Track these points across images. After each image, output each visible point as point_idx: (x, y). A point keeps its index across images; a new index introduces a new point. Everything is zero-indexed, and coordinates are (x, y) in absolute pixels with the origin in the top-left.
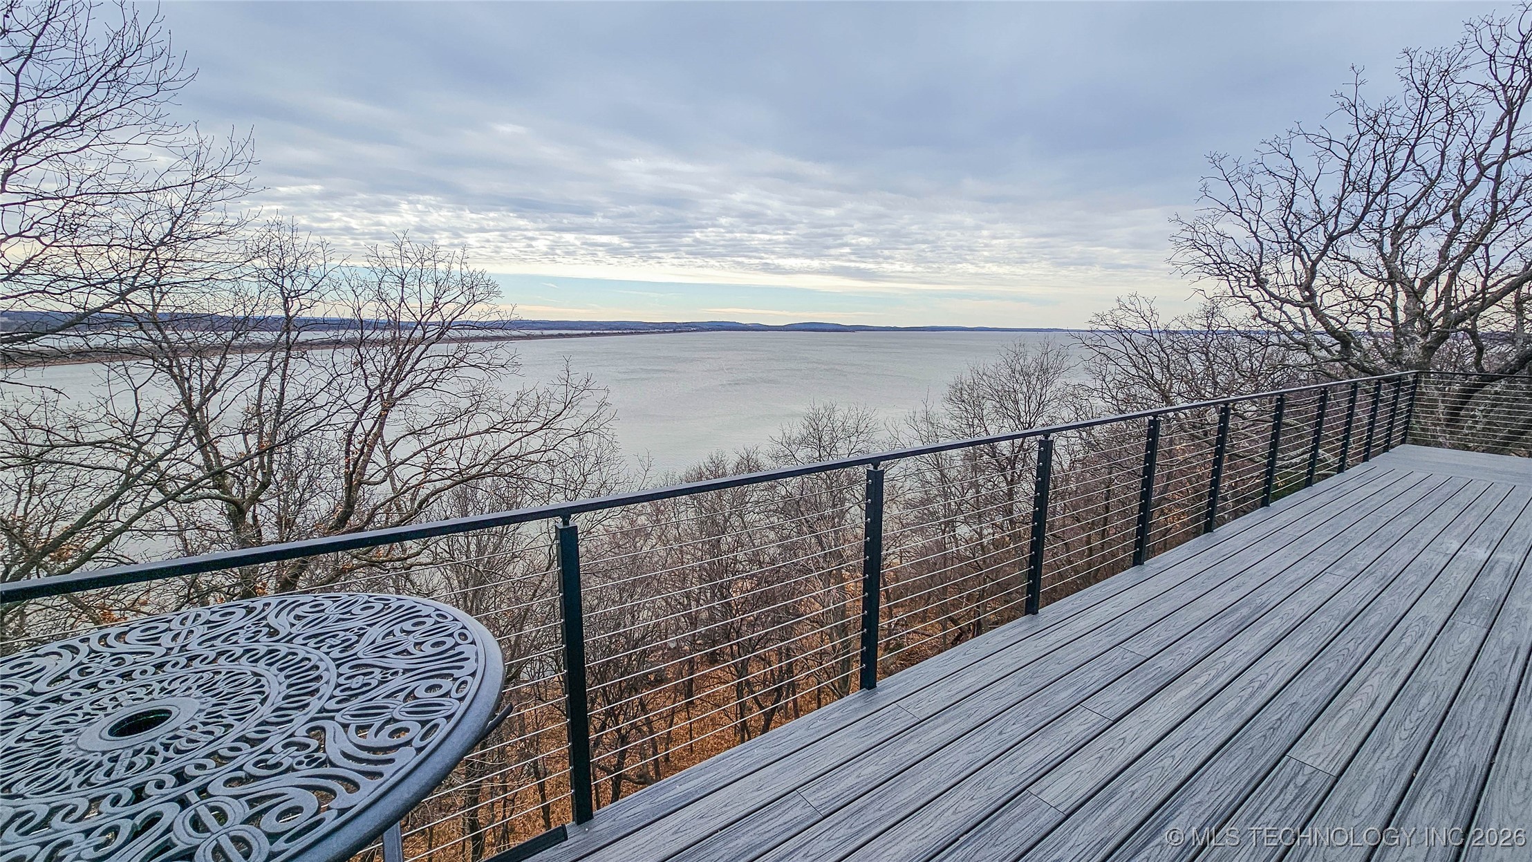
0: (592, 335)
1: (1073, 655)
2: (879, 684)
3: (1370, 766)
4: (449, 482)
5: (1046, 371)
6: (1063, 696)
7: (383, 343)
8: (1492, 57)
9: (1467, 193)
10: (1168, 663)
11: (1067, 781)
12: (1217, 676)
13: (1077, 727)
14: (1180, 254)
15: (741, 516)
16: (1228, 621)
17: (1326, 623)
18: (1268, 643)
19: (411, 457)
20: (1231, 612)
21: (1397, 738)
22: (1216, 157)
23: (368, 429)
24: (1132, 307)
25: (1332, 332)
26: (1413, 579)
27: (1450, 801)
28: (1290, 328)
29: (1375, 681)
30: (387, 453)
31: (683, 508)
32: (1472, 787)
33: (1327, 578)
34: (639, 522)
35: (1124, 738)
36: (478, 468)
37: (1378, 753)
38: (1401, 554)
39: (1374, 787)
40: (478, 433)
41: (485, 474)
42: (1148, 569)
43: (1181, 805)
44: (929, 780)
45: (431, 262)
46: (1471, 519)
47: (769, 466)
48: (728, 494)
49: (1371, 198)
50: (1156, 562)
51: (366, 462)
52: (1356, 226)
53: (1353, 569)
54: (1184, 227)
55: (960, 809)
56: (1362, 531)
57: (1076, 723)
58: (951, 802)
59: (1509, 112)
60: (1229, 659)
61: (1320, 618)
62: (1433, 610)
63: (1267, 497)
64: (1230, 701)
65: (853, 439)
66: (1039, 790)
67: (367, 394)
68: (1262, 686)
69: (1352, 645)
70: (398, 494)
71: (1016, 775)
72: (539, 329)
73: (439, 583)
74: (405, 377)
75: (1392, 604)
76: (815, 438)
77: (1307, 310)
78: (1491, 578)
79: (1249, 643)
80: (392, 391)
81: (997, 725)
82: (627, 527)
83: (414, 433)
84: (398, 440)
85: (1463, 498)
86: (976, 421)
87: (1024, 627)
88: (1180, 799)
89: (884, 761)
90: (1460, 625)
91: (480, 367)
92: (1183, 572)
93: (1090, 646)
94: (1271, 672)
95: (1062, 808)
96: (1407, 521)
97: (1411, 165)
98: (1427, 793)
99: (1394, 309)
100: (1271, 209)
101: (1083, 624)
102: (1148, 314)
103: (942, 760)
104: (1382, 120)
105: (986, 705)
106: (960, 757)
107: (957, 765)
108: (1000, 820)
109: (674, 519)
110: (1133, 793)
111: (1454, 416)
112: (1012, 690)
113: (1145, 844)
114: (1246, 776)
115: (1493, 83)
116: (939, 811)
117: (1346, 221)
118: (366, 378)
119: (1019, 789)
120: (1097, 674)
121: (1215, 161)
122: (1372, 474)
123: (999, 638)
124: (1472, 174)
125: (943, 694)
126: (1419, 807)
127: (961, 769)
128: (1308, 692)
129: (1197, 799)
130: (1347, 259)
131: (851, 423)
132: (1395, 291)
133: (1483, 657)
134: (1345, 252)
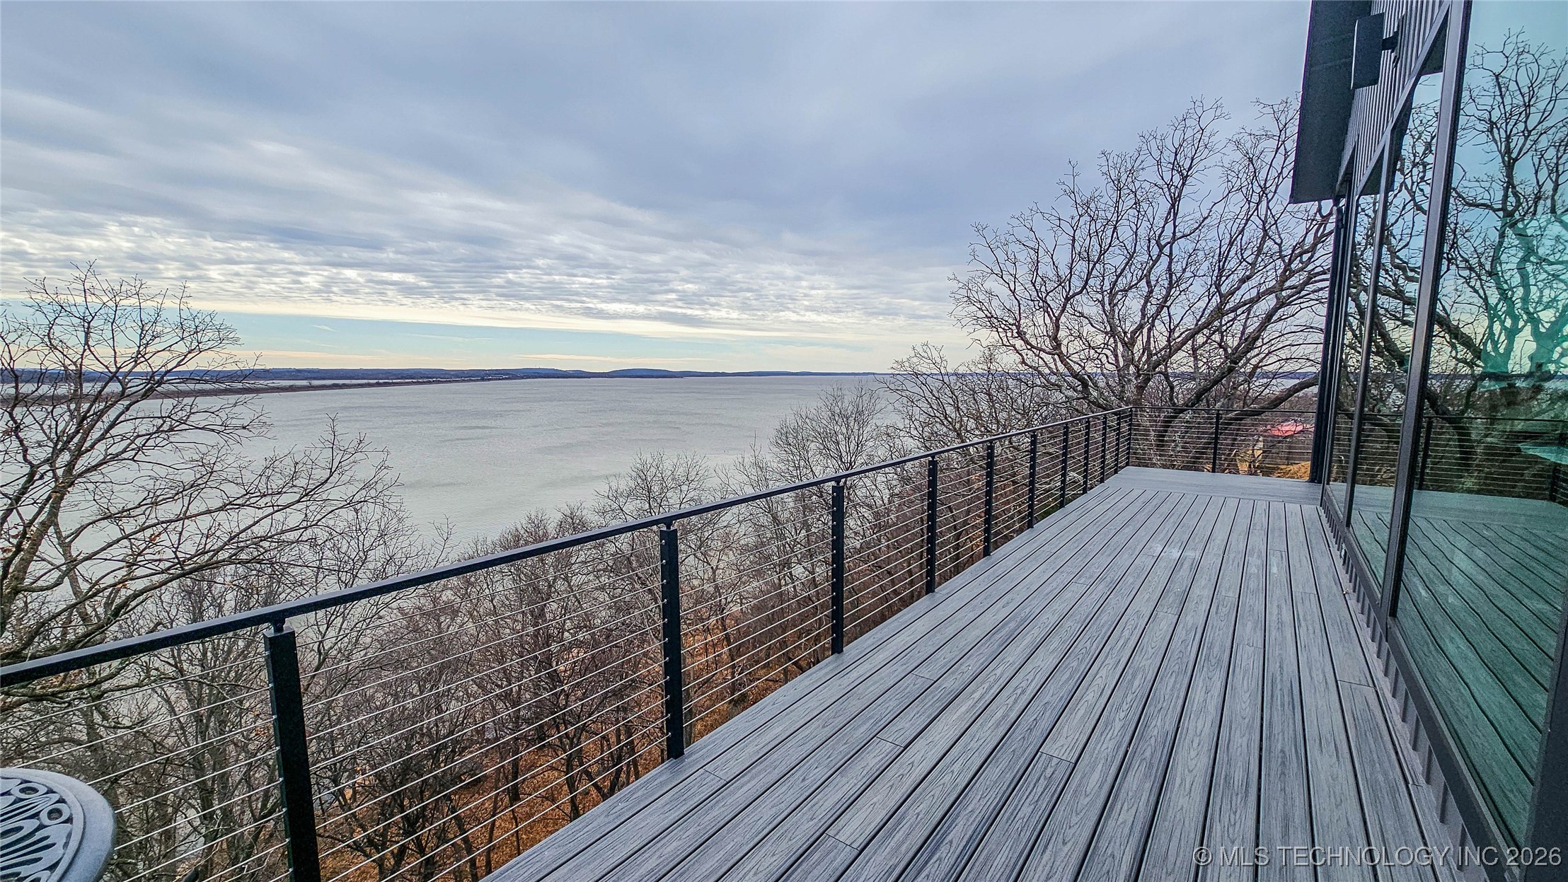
0: (378, 385)
1: (871, 689)
2: (686, 751)
3: (1098, 748)
4: (165, 576)
5: (860, 413)
6: (860, 732)
7: (55, 400)
8: (1159, 163)
9: (1153, 265)
10: (951, 683)
11: (862, 815)
12: (990, 688)
13: (872, 760)
14: (960, 308)
15: (566, 579)
16: (999, 636)
17: (1072, 626)
18: (1028, 651)
19: (104, 549)
20: (1002, 627)
21: (1117, 719)
22: (980, 227)
23: (28, 517)
24: (926, 355)
25: (1075, 375)
26: (1132, 580)
27: (1150, 766)
28: (1047, 371)
29: (1103, 673)
30: (65, 546)
31: (498, 577)
32: (1165, 752)
33: (1073, 587)
34: (444, 598)
35: (913, 763)
36: (206, 557)
37: (1105, 734)
38: (1125, 560)
39: (1100, 766)
40: (209, 512)
41: (218, 562)
42: (938, 595)
43: (958, 816)
44: (732, 844)
45: (134, 301)
46: (1169, 526)
47: (596, 523)
48: (550, 558)
49: (1091, 266)
50: (944, 589)
51: (26, 563)
52: (1084, 287)
53: (1091, 577)
54: (961, 285)
55: (760, 869)
56: (1099, 541)
57: (872, 756)
58: (753, 863)
59: (1173, 206)
60: (998, 672)
61: (1068, 623)
62: (1143, 605)
63: (1030, 522)
64: (998, 711)
65: (685, 488)
66: (835, 832)
67: (27, 469)
68: (1023, 692)
69: (1088, 645)
70: (82, 599)
71: (816, 821)
72: (306, 379)
73: (158, 709)
74: (92, 447)
75: (1117, 603)
76: (645, 488)
77: (1056, 357)
78: (1181, 573)
79: (1015, 654)
80: (70, 466)
81: (799, 774)
82: (429, 606)
83: (110, 517)
84: (83, 528)
85: (1165, 509)
86: (802, 463)
87: (831, 667)
88: (956, 812)
89: (687, 834)
90: (1161, 614)
91: (213, 430)
92: (966, 595)
93: (888, 676)
94: (1030, 677)
95: (855, 845)
96: (1128, 531)
97: (1116, 242)
98: (1136, 764)
99: (1116, 356)
100: (1023, 272)
101: (881, 657)
102: (939, 360)
103: (746, 820)
104: (1092, 205)
105: (791, 752)
106: (765, 812)
107: (761, 821)
108: (799, 870)
109: (487, 591)
110: (918, 814)
111: (1161, 443)
112: (817, 732)
113: (927, 863)
114: (1009, 777)
115: (1160, 182)
116: (740, 875)
117: (1077, 284)
118: (25, 451)
119: (818, 834)
120: (892, 704)
121: (980, 230)
122: (1105, 494)
123: (807, 682)
124: (1155, 251)
125: (751, 749)
126: (1129, 778)
127: (764, 825)
128: (1055, 693)
129: (970, 809)
130: (1082, 315)
131: (680, 472)
132: (1115, 342)
133: (1175, 638)
134: (1079, 309)
